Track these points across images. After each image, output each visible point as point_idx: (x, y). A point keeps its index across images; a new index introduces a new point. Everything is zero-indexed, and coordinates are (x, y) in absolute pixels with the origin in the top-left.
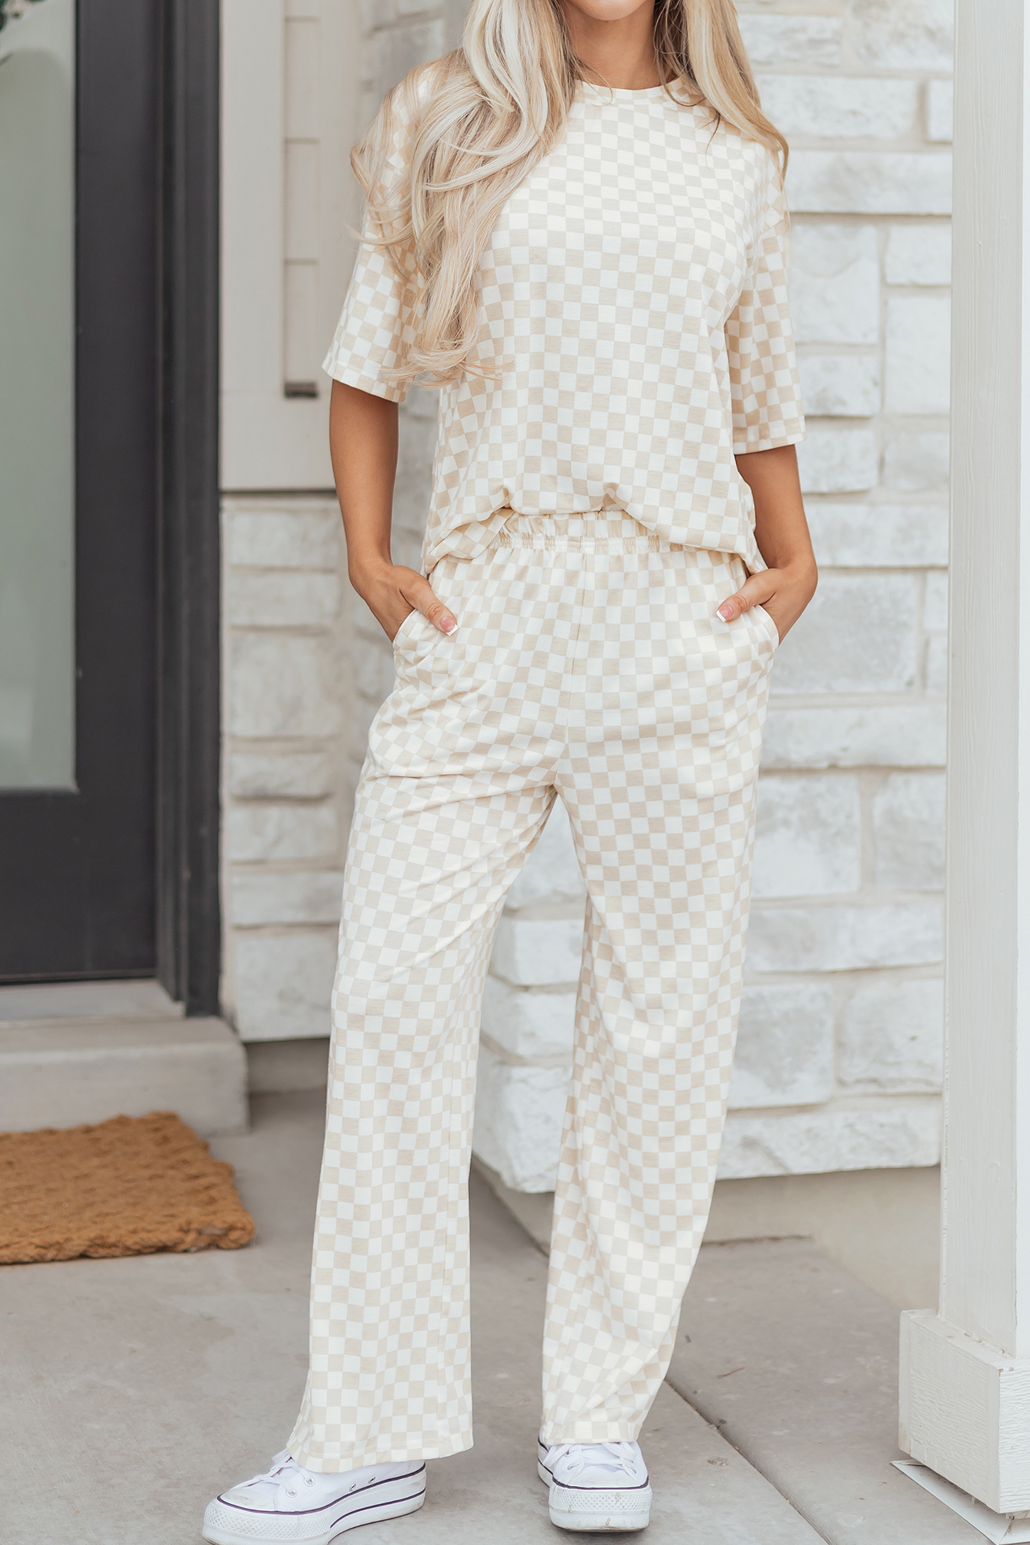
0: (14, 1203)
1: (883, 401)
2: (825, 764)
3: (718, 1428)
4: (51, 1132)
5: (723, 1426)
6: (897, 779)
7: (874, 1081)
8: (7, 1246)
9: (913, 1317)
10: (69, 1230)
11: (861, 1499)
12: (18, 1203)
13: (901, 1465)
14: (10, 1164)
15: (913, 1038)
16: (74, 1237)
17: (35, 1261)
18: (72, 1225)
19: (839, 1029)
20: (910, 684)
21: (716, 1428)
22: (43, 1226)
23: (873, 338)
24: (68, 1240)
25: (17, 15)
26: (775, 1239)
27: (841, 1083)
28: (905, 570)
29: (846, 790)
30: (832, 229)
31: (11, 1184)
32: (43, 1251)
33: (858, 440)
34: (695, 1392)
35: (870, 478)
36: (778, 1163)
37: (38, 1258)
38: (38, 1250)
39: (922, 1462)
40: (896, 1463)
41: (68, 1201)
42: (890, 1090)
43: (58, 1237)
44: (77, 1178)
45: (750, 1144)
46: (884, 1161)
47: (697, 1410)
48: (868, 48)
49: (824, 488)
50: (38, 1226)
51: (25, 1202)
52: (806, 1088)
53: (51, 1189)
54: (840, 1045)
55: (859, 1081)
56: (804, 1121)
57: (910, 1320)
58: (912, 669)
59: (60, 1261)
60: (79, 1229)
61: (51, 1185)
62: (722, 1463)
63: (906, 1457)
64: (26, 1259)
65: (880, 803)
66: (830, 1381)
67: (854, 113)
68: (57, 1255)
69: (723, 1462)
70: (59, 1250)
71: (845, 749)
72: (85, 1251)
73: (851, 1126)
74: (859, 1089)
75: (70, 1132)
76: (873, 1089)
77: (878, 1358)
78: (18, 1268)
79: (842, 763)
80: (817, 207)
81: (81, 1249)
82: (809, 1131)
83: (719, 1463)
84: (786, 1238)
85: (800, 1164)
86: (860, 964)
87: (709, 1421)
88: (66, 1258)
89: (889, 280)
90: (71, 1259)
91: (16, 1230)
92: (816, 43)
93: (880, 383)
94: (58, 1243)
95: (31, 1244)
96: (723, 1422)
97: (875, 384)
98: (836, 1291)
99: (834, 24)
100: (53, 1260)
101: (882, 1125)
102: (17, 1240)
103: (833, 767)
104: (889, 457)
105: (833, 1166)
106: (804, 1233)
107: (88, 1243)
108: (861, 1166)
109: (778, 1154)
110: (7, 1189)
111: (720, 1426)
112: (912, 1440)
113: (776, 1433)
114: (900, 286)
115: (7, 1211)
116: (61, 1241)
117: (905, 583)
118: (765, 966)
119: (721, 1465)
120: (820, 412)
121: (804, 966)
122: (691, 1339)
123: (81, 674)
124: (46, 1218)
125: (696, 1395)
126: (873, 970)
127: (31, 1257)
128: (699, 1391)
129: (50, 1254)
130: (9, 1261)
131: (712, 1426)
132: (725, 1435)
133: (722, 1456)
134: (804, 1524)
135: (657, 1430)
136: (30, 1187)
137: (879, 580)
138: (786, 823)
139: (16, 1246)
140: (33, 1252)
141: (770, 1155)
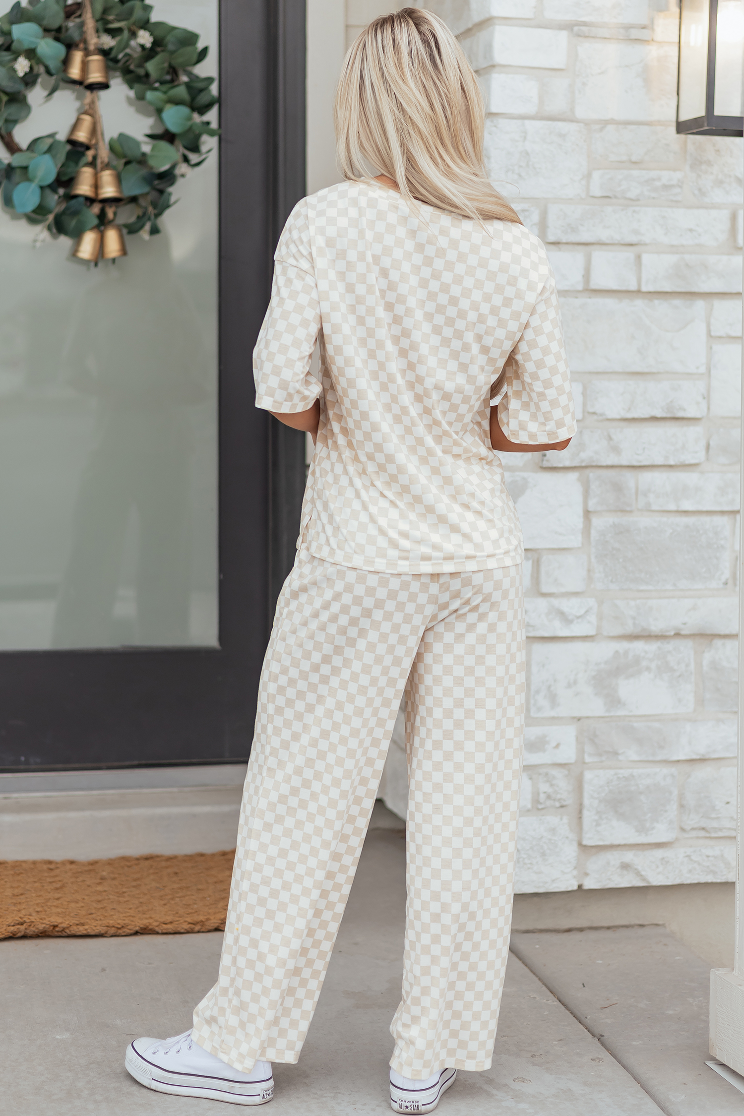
0: (177, 897)
1: (709, 408)
2: (672, 633)
3: (599, 1039)
4: (202, 855)
5: (602, 1038)
6: (718, 642)
7: (703, 829)
8: (171, 923)
9: (718, 973)
10: (209, 914)
11: (685, 1084)
12: (179, 897)
13: (711, 1064)
14: (176, 873)
15: (728, 803)
16: (212, 918)
17: (188, 932)
18: (210, 911)
19: (681, 796)
20: (726, 583)
21: (597, 1040)
22: (193, 911)
23: (703, 369)
24: (208, 919)
25: (183, 176)
26: (642, 926)
27: (683, 830)
28: (723, 513)
29: (686, 648)
30: (677, 302)
31: (176, 886)
32: (193, 926)
33: (693, 432)
34: (586, 1018)
35: (701, 456)
36: (644, 880)
37: (189, 930)
38: (190, 925)
39: (723, 1062)
40: (707, 1063)
41: (210, 896)
42: (713, 835)
43: (202, 918)
44: (216, 882)
45: (625, 866)
46: (710, 879)
47: (586, 1029)
48: (700, 190)
49: (672, 463)
50: (190, 911)
51: (184, 897)
52: (661, 832)
53: (200, 889)
54: (682, 806)
55: (693, 829)
56: (659, 853)
57: (716, 974)
58: (727, 574)
59: (203, 932)
60: (215, 913)
61: (200, 887)
62: (600, 1061)
63: (713, 1059)
64: (182, 931)
65: (707, 657)
66: (670, 1012)
67: (691, 230)
68: (201, 929)
69: (600, 1059)
70: (202, 926)
71: (685, 624)
72: (218, 926)
73: (688, 856)
74: (694, 834)
75: (213, 855)
76: (702, 834)
77: (701, 999)
78: (178, 936)
79: (683, 632)
80: (667, 289)
81: (216, 925)
82: (663, 859)
83: (598, 1060)
84: (648, 925)
85: (657, 879)
86: (694, 757)
87: (594, 1035)
88: (206, 930)
89: (713, 334)
90: (209, 931)
91: (177, 913)
92: (666, 187)
93: (707, 397)
94: (202, 921)
95: (185, 921)
96: (602, 1036)
97: (704, 398)
98: (678, 958)
99: (678, 175)
100: (199, 932)
101: (708, 856)
102: (177, 919)
103: (678, 635)
104: (711, 443)
105: (677, 881)
106: (660, 922)
107: (220, 922)
108: (696, 881)
109: (643, 873)
110: (173, 889)
111: (600, 1038)
112: (717, 1049)
113: (634, 1043)
114: (720, 337)
115: (172, 902)
116: (204, 920)
117: (724, 520)
118: (635, 757)
119: (599, 1062)
120: (669, 415)
121: (659, 758)
122: (585, 985)
123: (222, 577)
124: (195, 906)
125: (587, 1020)
126: (703, 760)
127: (186, 930)
128: (588, 1017)
129: (197, 928)
130: (173, 932)
131: (596, 1038)
132: (603, 1044)
133: (600, 1057)
134: (648, 1099)
135: (560, 1040)
136: (187, 888)
137: (706, 519)
138: (648, 669)
139: (176, 923)
140: (186, 927)
141: (638, 873)
